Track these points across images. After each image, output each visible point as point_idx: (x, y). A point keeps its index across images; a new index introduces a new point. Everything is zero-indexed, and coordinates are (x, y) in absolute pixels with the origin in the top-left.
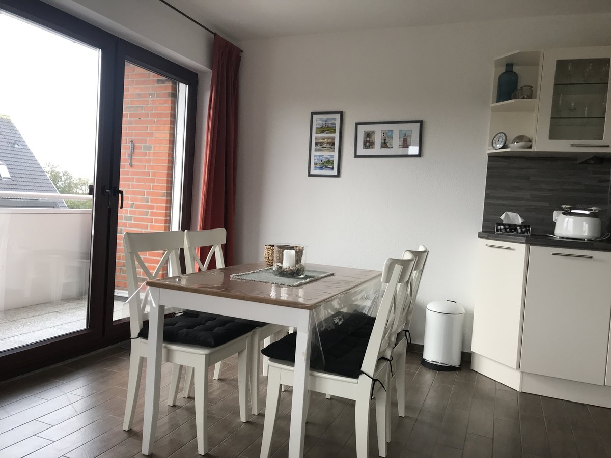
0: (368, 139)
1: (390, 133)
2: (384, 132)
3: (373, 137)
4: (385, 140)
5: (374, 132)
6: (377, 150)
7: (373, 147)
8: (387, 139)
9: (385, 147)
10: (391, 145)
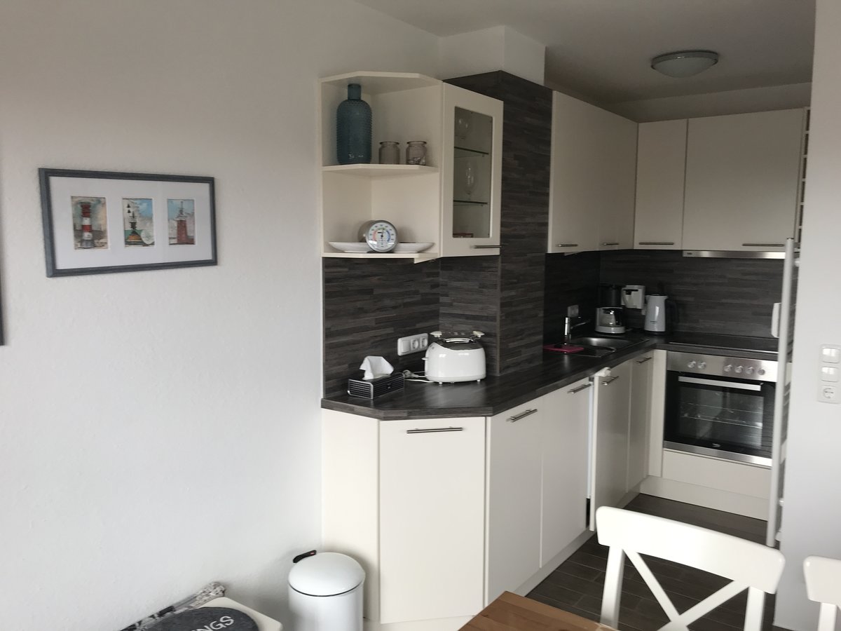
0: (87, 222)
1: (145, 205)
2: (130, 203)
3: (100, 215)
4: (133, 225)
5: (100, 201)
6: (115, 251)
7: (103, 245)
8: (138, 220)
9: (135, 244)
10: (149, 237)
